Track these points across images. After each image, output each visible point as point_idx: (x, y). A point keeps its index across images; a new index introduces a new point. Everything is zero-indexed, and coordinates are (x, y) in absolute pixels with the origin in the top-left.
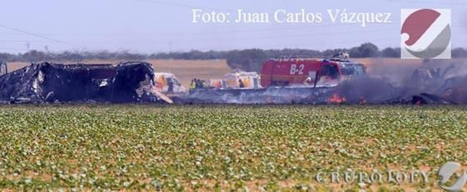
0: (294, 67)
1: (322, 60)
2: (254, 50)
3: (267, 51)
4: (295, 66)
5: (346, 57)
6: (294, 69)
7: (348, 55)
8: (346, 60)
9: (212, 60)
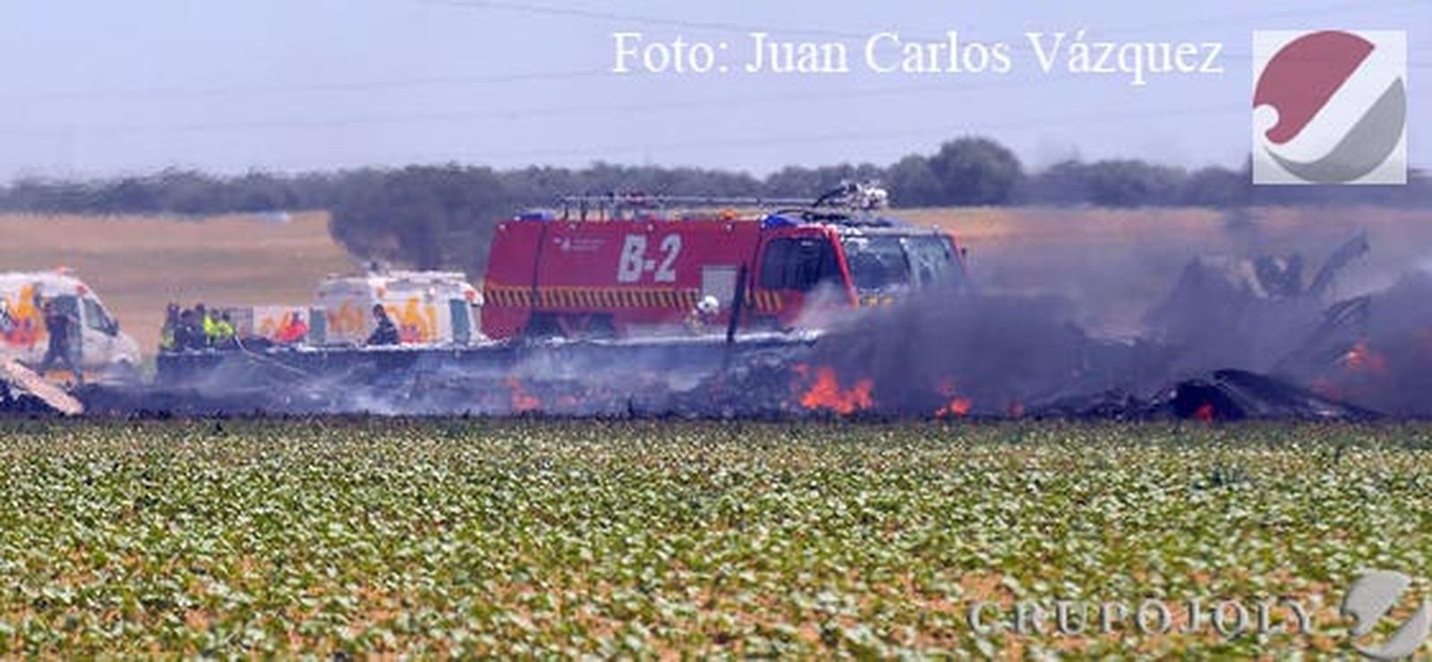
0: (634, 249)
1: (764, 217)
2: (453, 171)
3: (512, 175)
4: (640, 242)
5: (873, 204)
6: (637, 258)
7: (882, 193)
8: (875, 215)
9: (263, 215)
